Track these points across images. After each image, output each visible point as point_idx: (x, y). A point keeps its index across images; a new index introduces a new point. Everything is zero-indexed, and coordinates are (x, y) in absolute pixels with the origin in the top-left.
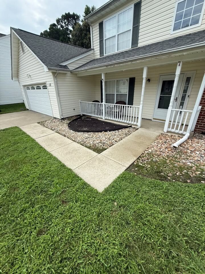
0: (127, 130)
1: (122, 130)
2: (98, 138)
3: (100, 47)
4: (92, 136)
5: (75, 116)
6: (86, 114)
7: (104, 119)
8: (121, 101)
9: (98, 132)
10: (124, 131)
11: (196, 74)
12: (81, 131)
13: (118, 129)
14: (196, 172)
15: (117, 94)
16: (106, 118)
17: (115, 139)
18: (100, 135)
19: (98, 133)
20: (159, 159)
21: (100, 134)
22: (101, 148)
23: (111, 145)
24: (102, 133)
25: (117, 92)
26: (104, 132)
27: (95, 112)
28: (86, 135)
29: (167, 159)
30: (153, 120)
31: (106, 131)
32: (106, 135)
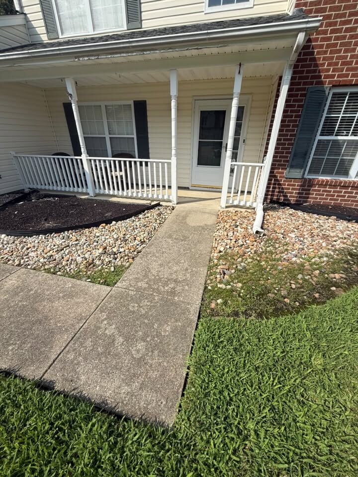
0: (155, 212)
1: (145, 215)
2: (95, 244)
3: (43, 11)
4: (77, 240)
5: (8, 194)
6: (39, 187)
7: (92, 194)
8: (123, 152)
9: (89, 227)
10: (149, 215)
11: (253, 100)
12: (38, 233)
13: (136, 214)
14: (313, 273)
15: (110, 138)
16: (97, 191)
17: (138, 238)
18: (97, 234)
19: (91, 229)
20: (246, 262)
21: (96, 231)
22: (112, 269)
23: (135, 253)
24: (100, 227)
25: (110, 134)
26: (104, 225)
27: (64, 180)
28: (57, 240)
29: (260, 260)
30: (190, 188)
31: (108, 222)
32: (113, 231)
